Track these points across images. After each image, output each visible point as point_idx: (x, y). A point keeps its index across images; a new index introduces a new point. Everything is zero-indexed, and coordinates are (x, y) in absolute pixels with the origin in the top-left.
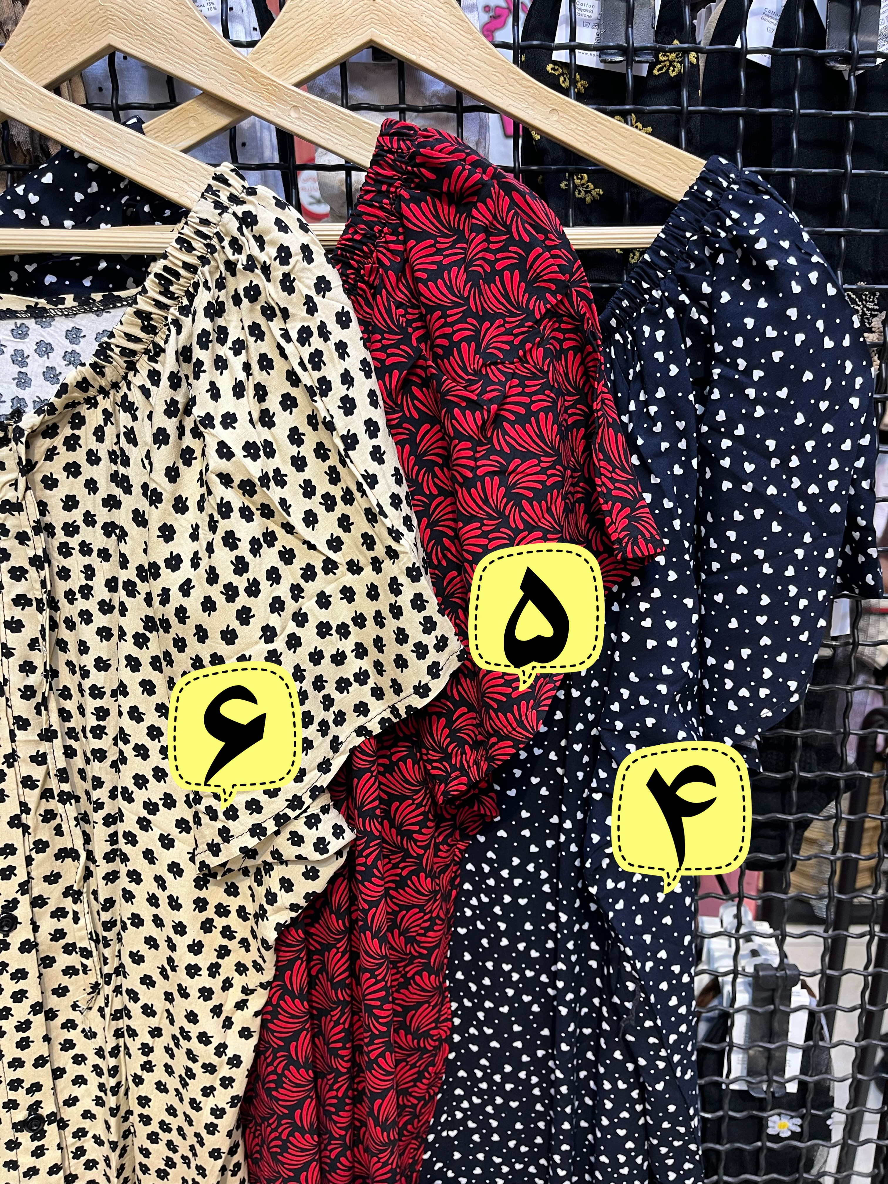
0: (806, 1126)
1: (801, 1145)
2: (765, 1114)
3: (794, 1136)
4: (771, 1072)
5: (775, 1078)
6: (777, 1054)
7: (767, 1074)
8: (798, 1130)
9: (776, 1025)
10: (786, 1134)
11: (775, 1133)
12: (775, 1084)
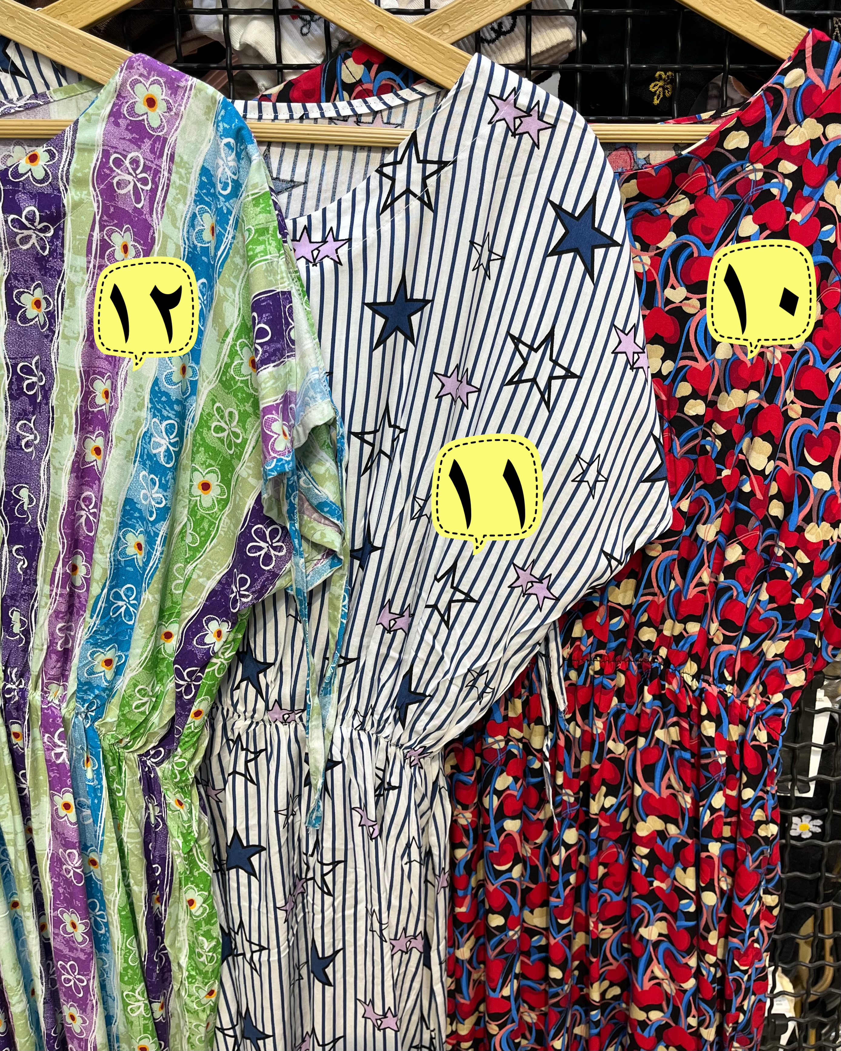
0: (828, 826)
1: (824, 844)
2: (789, 812)
3: (815, 835)
4: (795, 772)
5: (799, 777)
6: (801, 755)
7: (792, 773)
8: (819, 830)
9: (800, 725)
10: (807, 835)
11: (797, 834)
12: (799, 783)
